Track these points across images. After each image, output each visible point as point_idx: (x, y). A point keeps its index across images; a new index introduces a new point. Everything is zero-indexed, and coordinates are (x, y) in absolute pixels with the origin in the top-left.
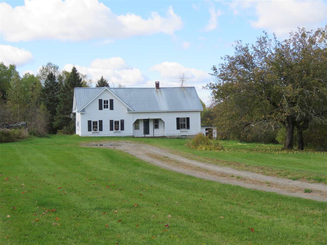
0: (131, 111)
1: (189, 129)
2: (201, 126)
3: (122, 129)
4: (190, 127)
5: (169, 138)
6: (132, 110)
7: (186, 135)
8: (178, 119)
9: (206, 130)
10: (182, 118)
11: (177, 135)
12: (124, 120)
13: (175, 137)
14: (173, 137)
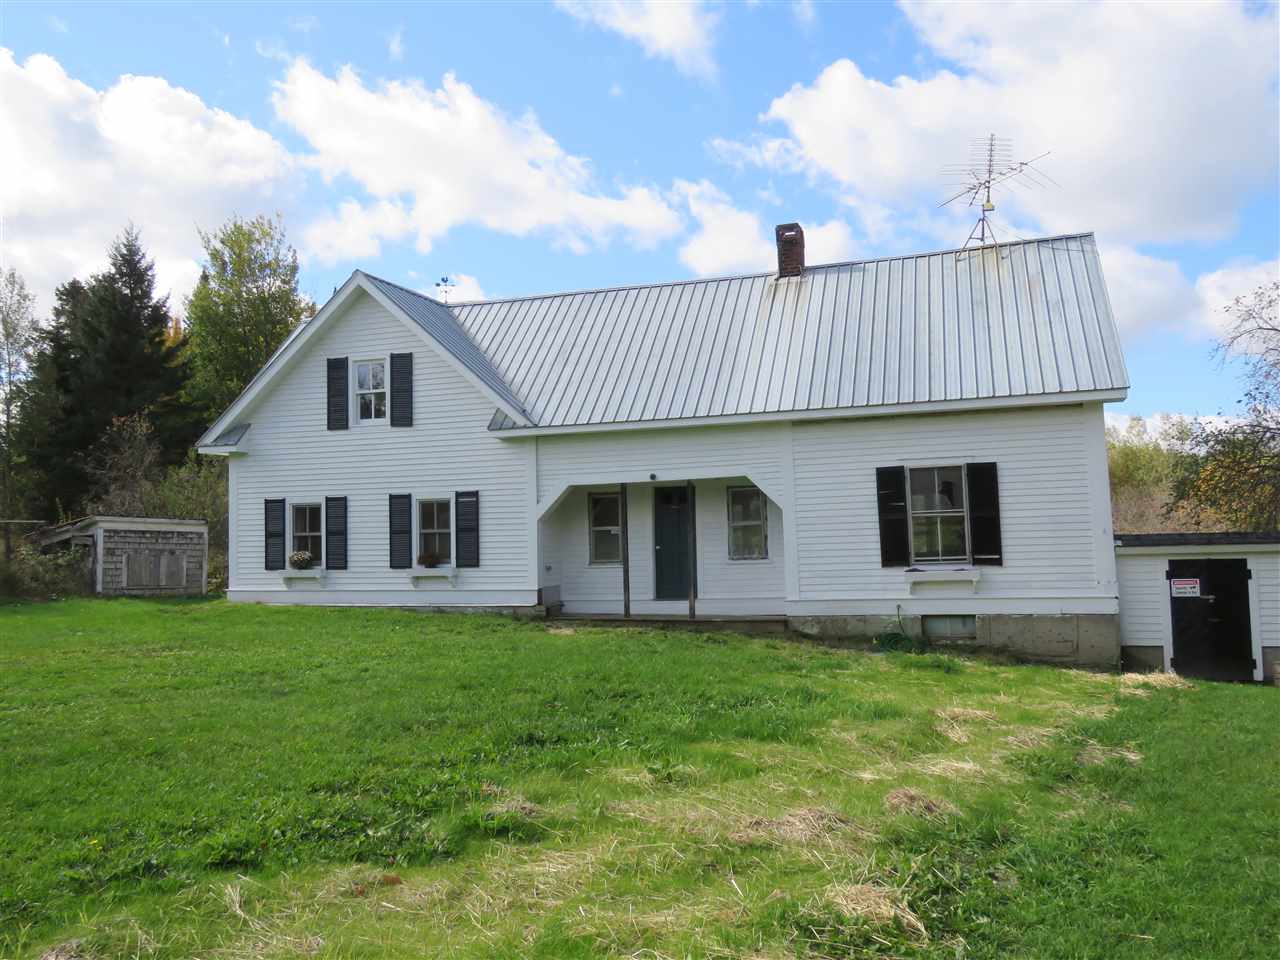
0: (514, 427)
1: (999, 562)
2: (1117, 537)
3: (470, 557)
4: (1005, 549)
5: (814, 631)
6: (521, 421)
7: (974, 616)
8: (890, 482)
9: (1170, 575)
10: (930, 470)
11: (887, 610)
12: (476, 494)
13: (871, 630)
14: (853, 628)
